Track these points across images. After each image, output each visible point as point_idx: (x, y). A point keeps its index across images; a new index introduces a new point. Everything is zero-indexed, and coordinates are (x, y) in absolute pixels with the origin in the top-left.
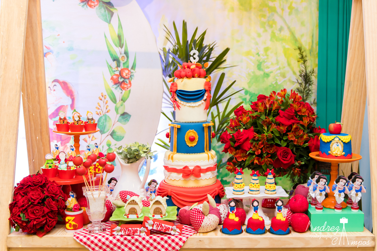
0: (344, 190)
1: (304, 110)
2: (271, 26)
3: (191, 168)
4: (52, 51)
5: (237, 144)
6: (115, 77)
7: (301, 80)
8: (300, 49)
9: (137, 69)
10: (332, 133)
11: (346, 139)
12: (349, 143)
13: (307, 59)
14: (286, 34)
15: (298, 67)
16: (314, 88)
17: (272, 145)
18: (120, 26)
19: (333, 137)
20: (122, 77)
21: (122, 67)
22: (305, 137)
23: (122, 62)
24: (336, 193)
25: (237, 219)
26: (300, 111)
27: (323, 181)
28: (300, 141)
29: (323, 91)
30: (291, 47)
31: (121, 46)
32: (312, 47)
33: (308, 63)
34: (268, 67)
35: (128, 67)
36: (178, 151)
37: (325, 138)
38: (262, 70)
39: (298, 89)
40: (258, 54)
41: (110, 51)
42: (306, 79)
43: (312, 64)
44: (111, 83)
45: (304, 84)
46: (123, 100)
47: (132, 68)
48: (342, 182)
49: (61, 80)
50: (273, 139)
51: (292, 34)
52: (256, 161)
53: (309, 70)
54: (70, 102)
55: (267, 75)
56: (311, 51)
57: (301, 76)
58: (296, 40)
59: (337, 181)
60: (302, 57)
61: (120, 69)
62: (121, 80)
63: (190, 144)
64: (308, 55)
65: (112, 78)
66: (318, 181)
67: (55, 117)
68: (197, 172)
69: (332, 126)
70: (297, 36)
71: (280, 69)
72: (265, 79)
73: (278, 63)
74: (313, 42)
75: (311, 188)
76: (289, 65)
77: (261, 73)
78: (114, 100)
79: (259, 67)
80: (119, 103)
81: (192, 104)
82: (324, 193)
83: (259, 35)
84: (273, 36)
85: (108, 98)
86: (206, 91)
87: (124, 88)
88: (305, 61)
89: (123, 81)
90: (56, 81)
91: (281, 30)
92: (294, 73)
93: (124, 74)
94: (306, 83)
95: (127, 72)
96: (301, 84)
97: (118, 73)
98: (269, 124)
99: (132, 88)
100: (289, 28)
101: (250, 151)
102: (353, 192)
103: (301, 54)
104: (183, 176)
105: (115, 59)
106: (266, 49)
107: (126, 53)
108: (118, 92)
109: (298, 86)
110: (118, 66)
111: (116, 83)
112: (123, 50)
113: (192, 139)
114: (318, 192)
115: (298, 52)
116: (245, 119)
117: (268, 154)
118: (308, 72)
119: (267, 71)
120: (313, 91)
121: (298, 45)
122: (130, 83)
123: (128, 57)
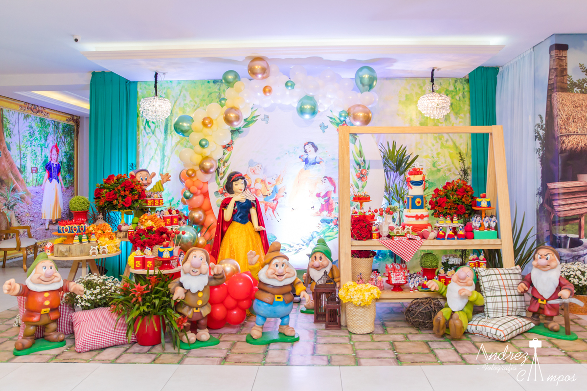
0: (488, 222)
1: (468, 188)
2: (440, 139)
3: (419, 215)
4: (323, 161)
5: (439, 204)
6: (358, 174)
7: (461, 173)
8: (460, 153)
9: (370, 170)
10: (482, 198)
11: (488, 200)
12: (490, 201)
13: (465, 160)
14: (450, 143)
15: (459, 165)
16: (470, 177)
17: (455, 204)
18: (361, 146)
19: (482, 199)
20: (362, 174)
21: (362, 168)
22: (470, 200)
23: (362, 166)
24: (485, 223)
25: (443, 234)
26: (467, 189)
27: (479, 218)
28: (468, 202)
29: (476, 180)
30: (454, 152)
31: (361, 157)
32: (467, 151)
33: (466, 162)
34: (440, 165)
35: (365, 168)
36: (412, 208)
37: (478, 200)
38: (436, 167)
39: (460, 179)
40: (433, 157)
41: (355, 160)
42: (465, 172)
43: (468, 163)
44: (356, 178)
45: (463, 176)
46: (363, 187)
47: (368, 169)
48: (487, 218)
49: (328, 176)
50: (455, 201)
51: (454, 143)
52: (448, 211)
53: (466, 167)
54: (333, 189)
55: (439, 170)
56: (467, 154)
57: (461, 170)
58: (457, 148)
59: (485, 218)
60: (462, 159)
61: (361, 170)
62: (361, 176)
63: (418, 205)
64: (465, 157)
65: (357, 175)
66: (476, 218)
67: (325, 197)
68: (422, 217)
69: (481, 195)
70: (458, 145)
71: (447, 166)
72: (438, 173)
73: (445, 162)
74: (468, 148)
75: (473, 222)
76: (453, 163)
77: (435, 169)
78: (358, 187)
79: (434, 165)
80: (360, 189)
81: (418, 187)
82: (479, 223)
83: (433, 145)
84: (442, 145)
85: (354, 186)
86: (423, 180)
87: (363, 180)
88: (463, 161)
89: (363, 177)
90: (326, 177)
91: (447, 141)
92: (456, 168)
93: (363, 173)
94: (465, 175)
95: (365, 171)
96: (461, 176)
97: (359, 172)
98: (453, 195)
99: (368, 180)
100: (452, 140)
101: (446, 207)
102: (492, 222)
103: (461, 157)
104: (416, 219)
105: (358, 164)
106: (438, 154)
107: (364, 161)
108: (360, 183)
109: (460, 177)
110: (360, 168)
111: (359, 178)
112: (362, 159)
113: (419, 202)
114: (477, 222)
115: (459, 155)
116: (441, 193)
117: (454, 208)
118: (466, 168)
119: (439, 167)
120: (469, 180)
121: (459, 151)
122: (367, 177)
123: (365, 163)
